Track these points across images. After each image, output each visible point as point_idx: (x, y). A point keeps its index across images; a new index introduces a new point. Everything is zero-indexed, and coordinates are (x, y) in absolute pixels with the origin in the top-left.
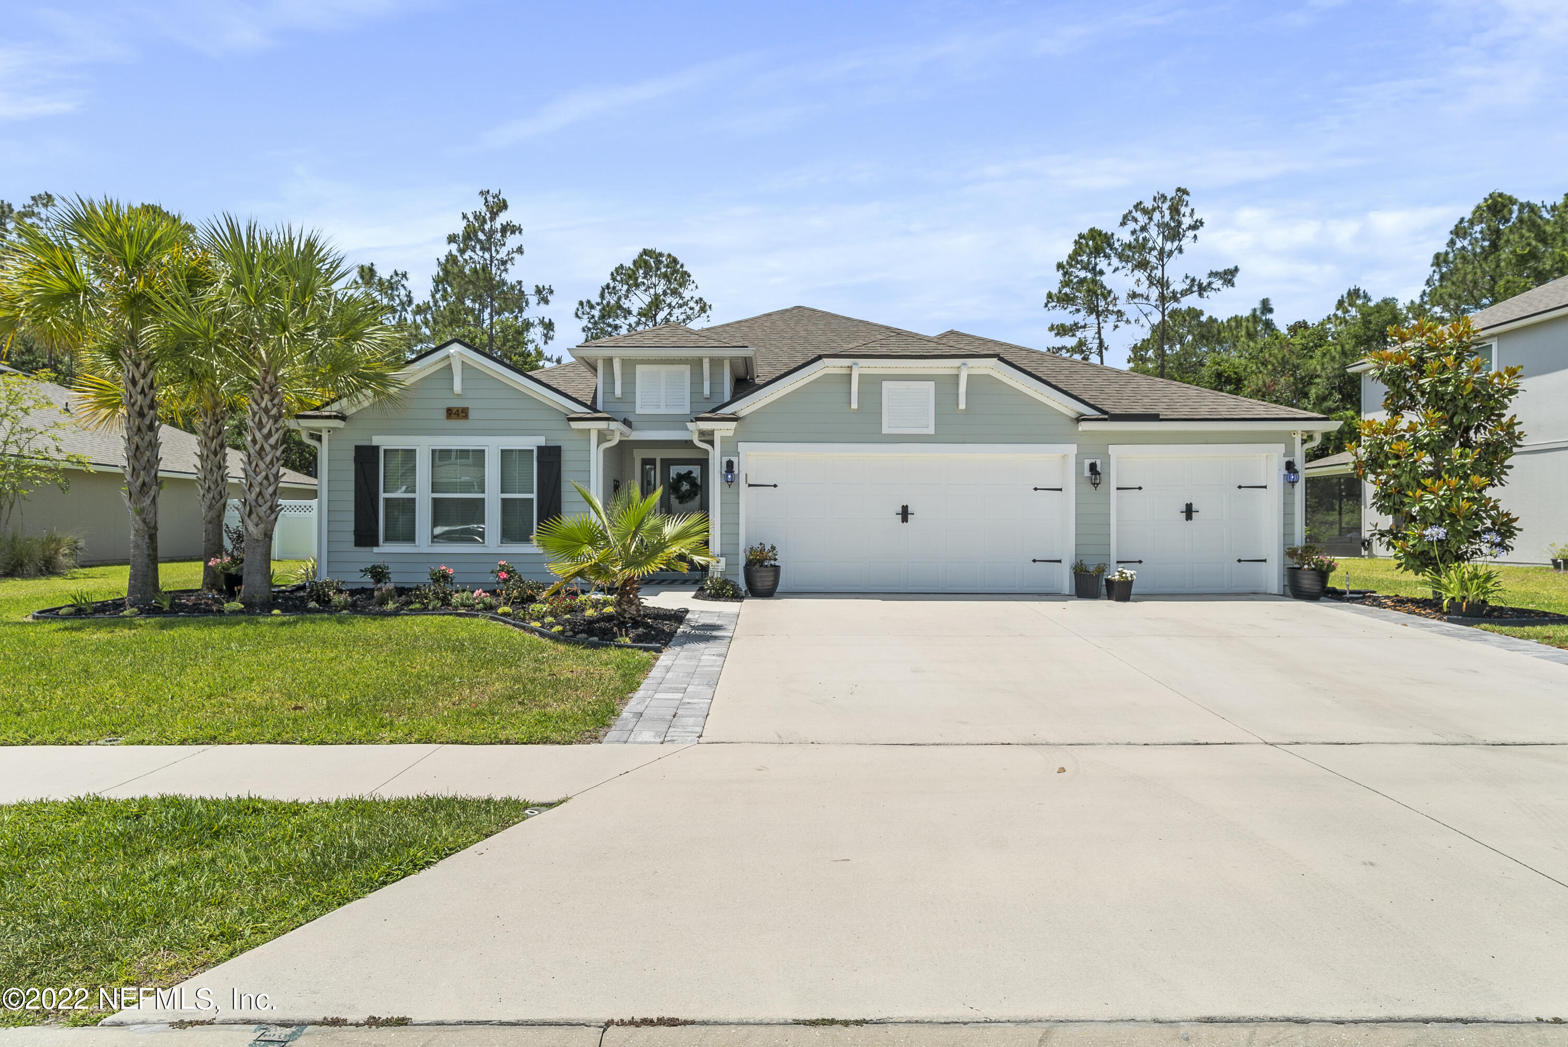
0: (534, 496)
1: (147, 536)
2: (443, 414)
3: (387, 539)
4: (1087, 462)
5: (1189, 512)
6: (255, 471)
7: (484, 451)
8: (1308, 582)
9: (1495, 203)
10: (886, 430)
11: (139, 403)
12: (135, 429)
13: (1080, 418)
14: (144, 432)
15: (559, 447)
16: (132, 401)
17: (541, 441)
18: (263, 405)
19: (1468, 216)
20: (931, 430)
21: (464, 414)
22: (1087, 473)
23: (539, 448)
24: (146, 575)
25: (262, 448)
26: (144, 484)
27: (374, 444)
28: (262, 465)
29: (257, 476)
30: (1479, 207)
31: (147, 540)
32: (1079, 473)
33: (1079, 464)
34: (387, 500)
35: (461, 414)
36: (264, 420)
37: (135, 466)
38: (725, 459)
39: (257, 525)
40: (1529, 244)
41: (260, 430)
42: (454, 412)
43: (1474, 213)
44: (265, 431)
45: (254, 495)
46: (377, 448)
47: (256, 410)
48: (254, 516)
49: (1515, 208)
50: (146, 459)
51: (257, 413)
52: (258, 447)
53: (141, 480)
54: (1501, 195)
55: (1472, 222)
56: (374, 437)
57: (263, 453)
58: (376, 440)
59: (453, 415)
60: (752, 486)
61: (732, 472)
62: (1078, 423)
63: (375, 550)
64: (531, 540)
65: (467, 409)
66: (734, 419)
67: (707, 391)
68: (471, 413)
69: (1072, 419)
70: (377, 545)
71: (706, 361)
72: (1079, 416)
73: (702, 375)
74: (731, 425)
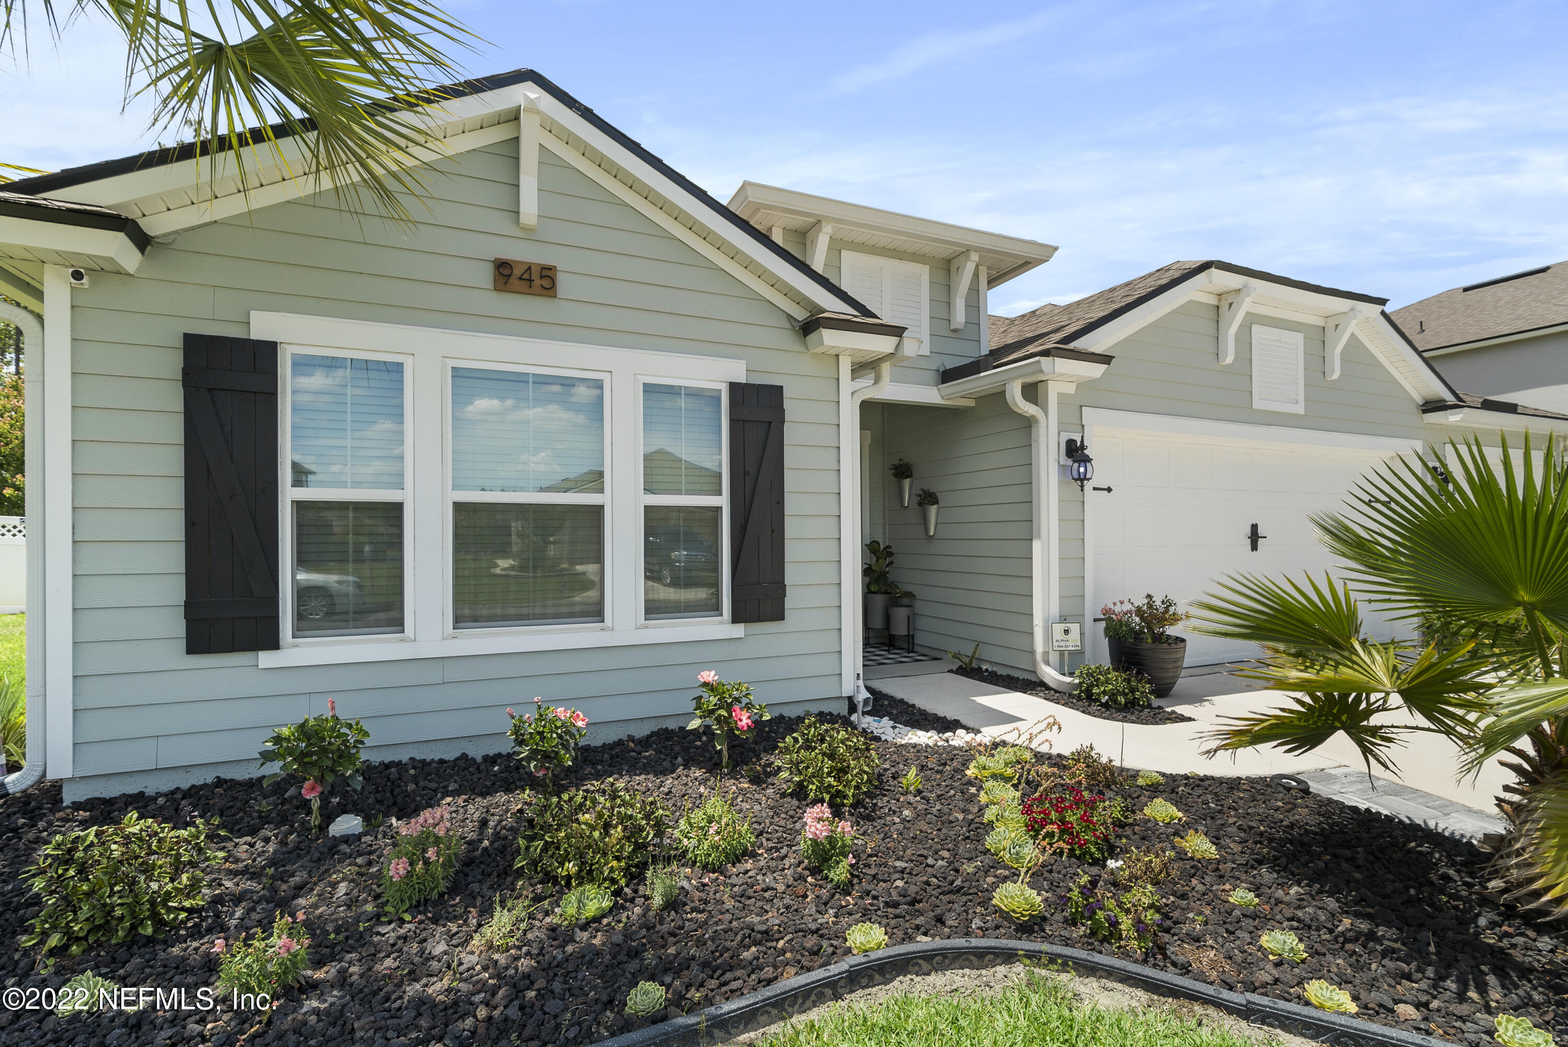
0: (723, 501)
2: (485, 276)
3: (304, 624)
7: (600, 384)
10: (1255, 403)
13: (1432, 406)
15: (777, 391)
17: (737, 371)
20: (1300, 409)
21: (546, 283)
23: (734, 387)
27: (256, 334)
34: (300, 506)
35: (537, 282)
38: (1065, 437)
42: (517, 272)
46: (269, 350)
56: (255, 316)
58: (263, 325)
59: (514, 281)
60: (1095, 489)
61: (1086, 460)
62: (1424, 412)
63: (266, 659)
64: (716, 608)
65: (551, 269)
66: (1105, 359)
67: (960, 316)
68: (563, 281)
69: (1419, 406)
70: (273, 644)
71: (975, 257)
72: (1427, 403)
73: (948, 288)
74: (1096, 370)
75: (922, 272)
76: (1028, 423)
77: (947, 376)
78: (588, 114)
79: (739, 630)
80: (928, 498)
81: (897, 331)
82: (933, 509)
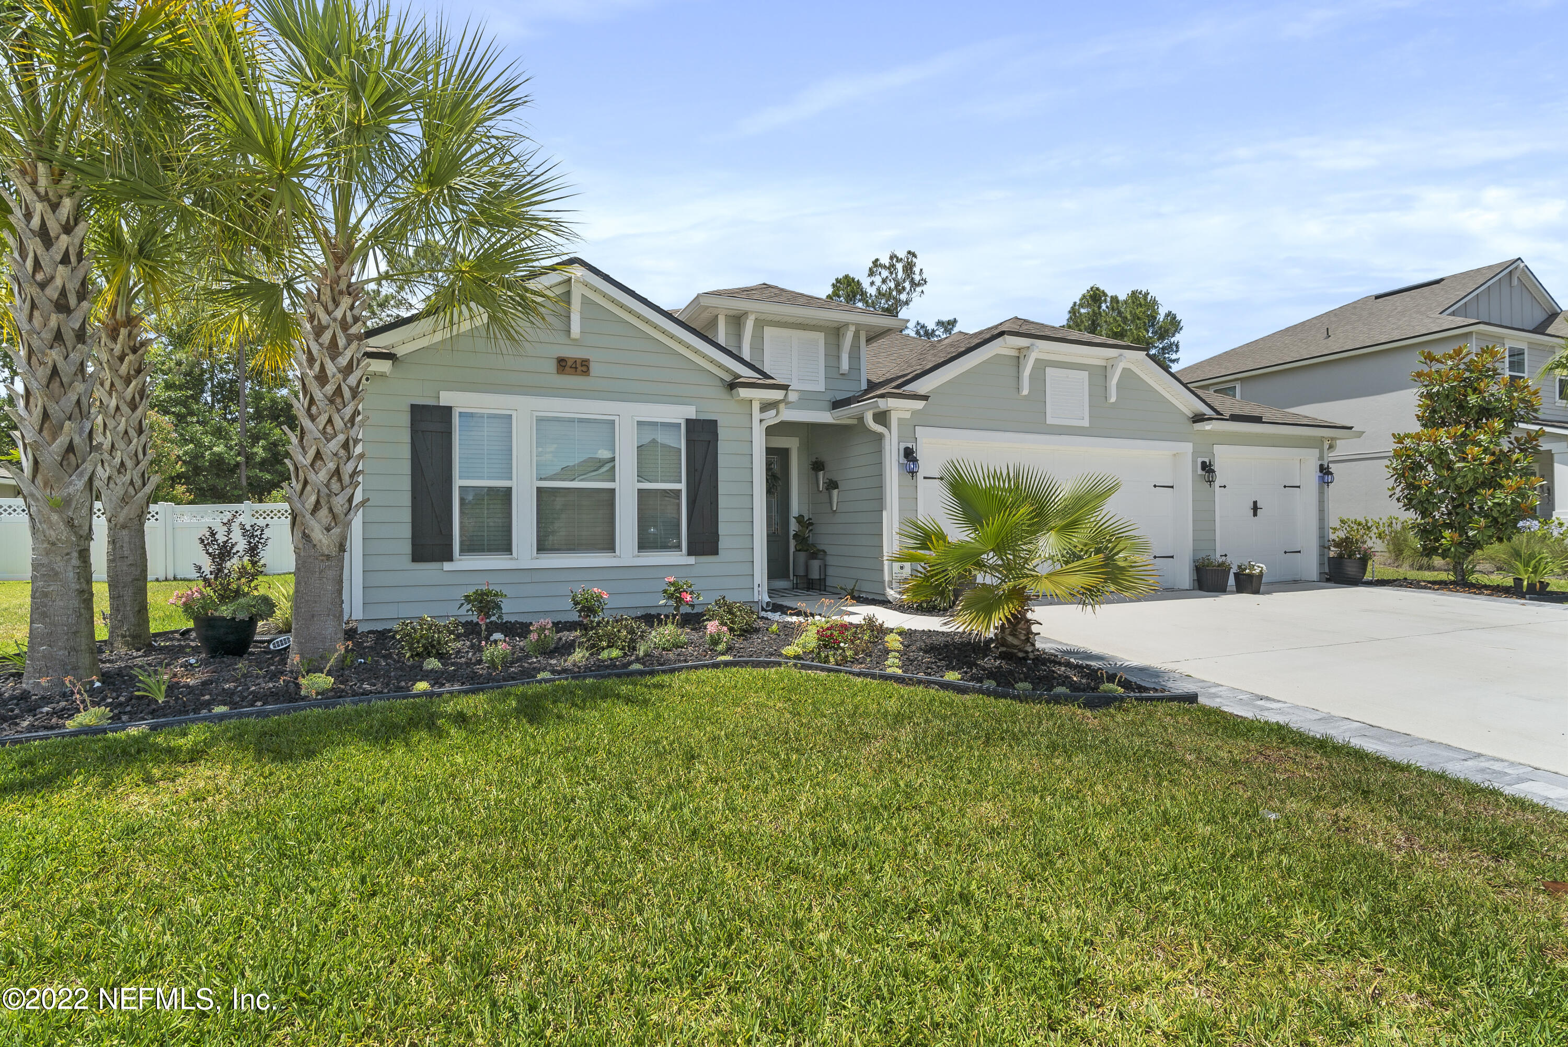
0: (682, 486)
1: (75, 555)
2: (552, 366)
3: (465, 549)
4: (1200, 460)
5: (1255, 508)
6: (324, 432)
7: (613, 422)
8: (1351, 569)
9: (1095, 294)
10: (1050, 420)
11: (58, 282)
12: (47, 336)
13: (1198, 418)
14: (69, 344)
15: (714, 423)
16: (39, 277)
17: (691, 412)
18: (338, 314)
19: (1078, 302)
20: (1086, 423)
21: (584, 369)
22: (1200, 472)
23: (688, 421)
24: (75, 633)
25: (339, 391)
26: (70, 448)
27: (442, 403)
28: (338, 423)
29: (328, 441)
30: (1084, 296)
31: (75, 562)
32: (1194, 471)
33: (1194, 462)
34: (465, 489)
35: (580, 368)
36: (342, 342)
37: (50, 411)
38: (903, 446)
39: (328, 529)
40: (1120, 325)
41: (333, 359)
42: (569, 364)
43: (1081, 300)
44: (343, 361)
45: (323, 476)
46: (449, 409)
47: (324, 323)
48: (323, 513)
49: (1109, 299)
50: (74, 398)
51: (327, 327)
52: (330, 388)
53: (62, 441)
54: (1097, 289)
55: (1081, 306)
56: (443, 394)
57: (338, 400)
58: (446, 398)
59: (567, 368)
60: (925, 478)
61: (915, 460)
62: (1194, 422)
63: (447, 566)
64: (678, 547)
65: (587, 361)
66: (925, 398)
67: (845, 365)
68: (593, 367)
69: (1189, 418)
70: (450, 558)
71: (852, 329)
72: (1196, 415)
73: (838, 347)
74: (919, 405)
75: (820, 337)
76: (880, 437)
77: (837, 405)
78: (607, 278)
79: (692, 560)
80: (832, 485)
81: (785, 387)
82: (835, 492)
